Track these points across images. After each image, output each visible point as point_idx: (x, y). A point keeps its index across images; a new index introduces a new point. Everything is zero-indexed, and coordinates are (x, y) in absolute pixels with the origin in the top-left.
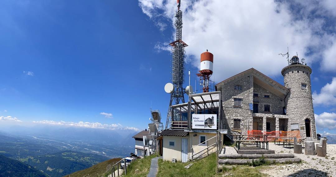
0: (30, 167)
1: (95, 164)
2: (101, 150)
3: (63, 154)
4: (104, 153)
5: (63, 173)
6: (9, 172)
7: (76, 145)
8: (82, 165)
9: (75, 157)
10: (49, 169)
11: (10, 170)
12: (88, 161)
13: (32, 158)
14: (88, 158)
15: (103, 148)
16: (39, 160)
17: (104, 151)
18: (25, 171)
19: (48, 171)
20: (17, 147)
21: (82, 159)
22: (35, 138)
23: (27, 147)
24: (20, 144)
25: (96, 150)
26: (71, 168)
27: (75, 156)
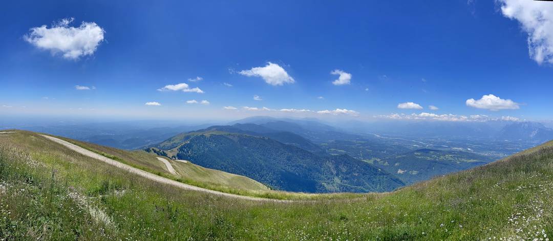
0: (380, 170)
1: (460, 161)
2: (465, 147)
3: (415, 153)
4: (469, 149)
5: (418, 174)
6: (357, 174)
7: (430, 142)
8: (444, 164)
9: (433, 156)
10: (400, 171)
11: (358, 173)
12: (450, 159)
13: (379, 160)
14: (450, 156)
15: (467, 144)
16: (387, 162)
17: (469, 148)
18: (375, 174)
19: (400, 174)
20: (358, 146)
21: (442, 157)
22: (378, 136)
23: (369, 147)
24: (361, 143)
25: (459, 146)
26: (428, 168)
27: (433, 154)
